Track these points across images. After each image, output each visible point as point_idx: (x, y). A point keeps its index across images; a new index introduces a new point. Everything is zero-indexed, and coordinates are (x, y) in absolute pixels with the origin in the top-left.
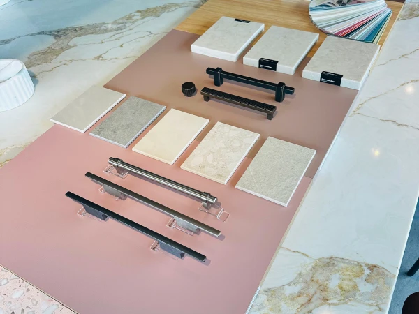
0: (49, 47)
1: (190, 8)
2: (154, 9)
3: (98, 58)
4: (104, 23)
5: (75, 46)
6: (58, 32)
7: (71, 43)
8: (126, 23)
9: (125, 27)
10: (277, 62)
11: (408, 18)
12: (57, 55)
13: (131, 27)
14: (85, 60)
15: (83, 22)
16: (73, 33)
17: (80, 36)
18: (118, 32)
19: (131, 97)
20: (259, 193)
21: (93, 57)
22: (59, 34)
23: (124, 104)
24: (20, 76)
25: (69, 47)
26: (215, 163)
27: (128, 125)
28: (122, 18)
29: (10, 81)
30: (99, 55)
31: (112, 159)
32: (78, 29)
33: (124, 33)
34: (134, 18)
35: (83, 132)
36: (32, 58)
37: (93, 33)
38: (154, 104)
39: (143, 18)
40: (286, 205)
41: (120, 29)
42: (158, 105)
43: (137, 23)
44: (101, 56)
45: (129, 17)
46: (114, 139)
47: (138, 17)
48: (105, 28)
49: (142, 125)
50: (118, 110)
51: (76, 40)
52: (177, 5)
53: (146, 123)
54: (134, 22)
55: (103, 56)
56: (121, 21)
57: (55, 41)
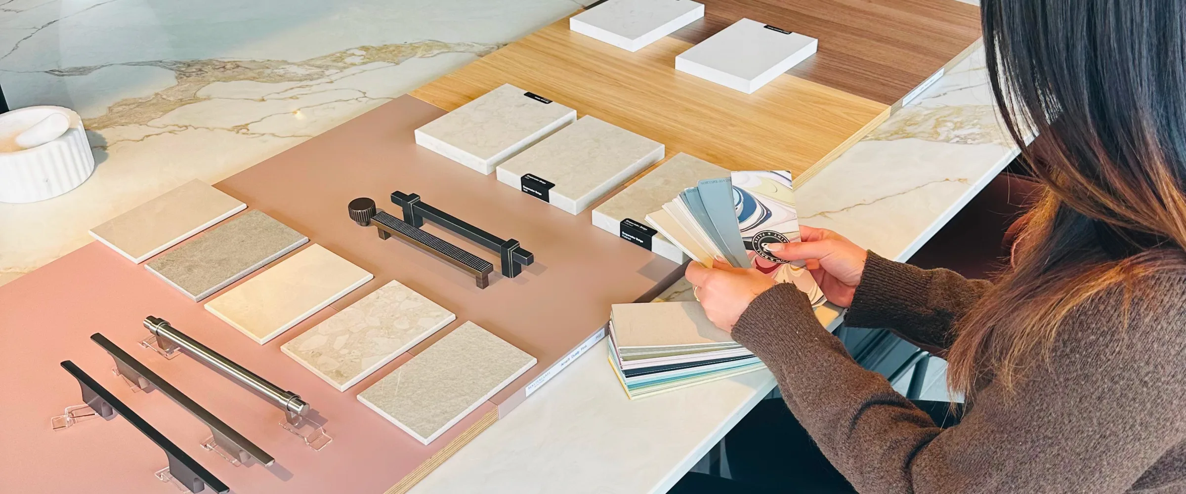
0: (157, 94)
1: (468, 56)
2: (398, 47)
3: (238, 129)
4: (285, 62)
5: (208, 98)
6: (189, 65)
7: (200, 94)
8: (327, 67)
9: (321, 76)
10: (551, 185)
11: (887, 139)
12: (165, 112)
13: (333, 78)
14: (213, 130)
15: (243, 55)
16: (217, 73)
17: (226, 80)
18: (304, 83)
19: (253, 212)
20: (390, 413)
21: (230, 126)
22: (190, 70)
23: (232, 223)
24: (63, 143)
25: (195, 99)
26: (345, 351)
27: (220, 262)
28: (325, 57)
29: (42, 150)
30: (243, 123)
31: (151, 318)
32: (229, 66)
33: (314, 88)
34: (348, 60)
35: (137, 261)
36: (115, 110)
37: (253, 79)
38: (288, 229)
39: (364, 63)
40: (426, 442)
41: (310, 77)
42: (295, 232)
43: (347, 72)
44: (245, 126)
45: (339, 58)
46: (181, 284)
47: (357, 60)
48: (282, 72)
49: (247, 265)
50: (217, 231)
51: (216, 88)
52: (446, 46)
53: (255, 262)
54: (342, 69)
55: (249, 127)
56: (319, 63)
57: (174, 82)
